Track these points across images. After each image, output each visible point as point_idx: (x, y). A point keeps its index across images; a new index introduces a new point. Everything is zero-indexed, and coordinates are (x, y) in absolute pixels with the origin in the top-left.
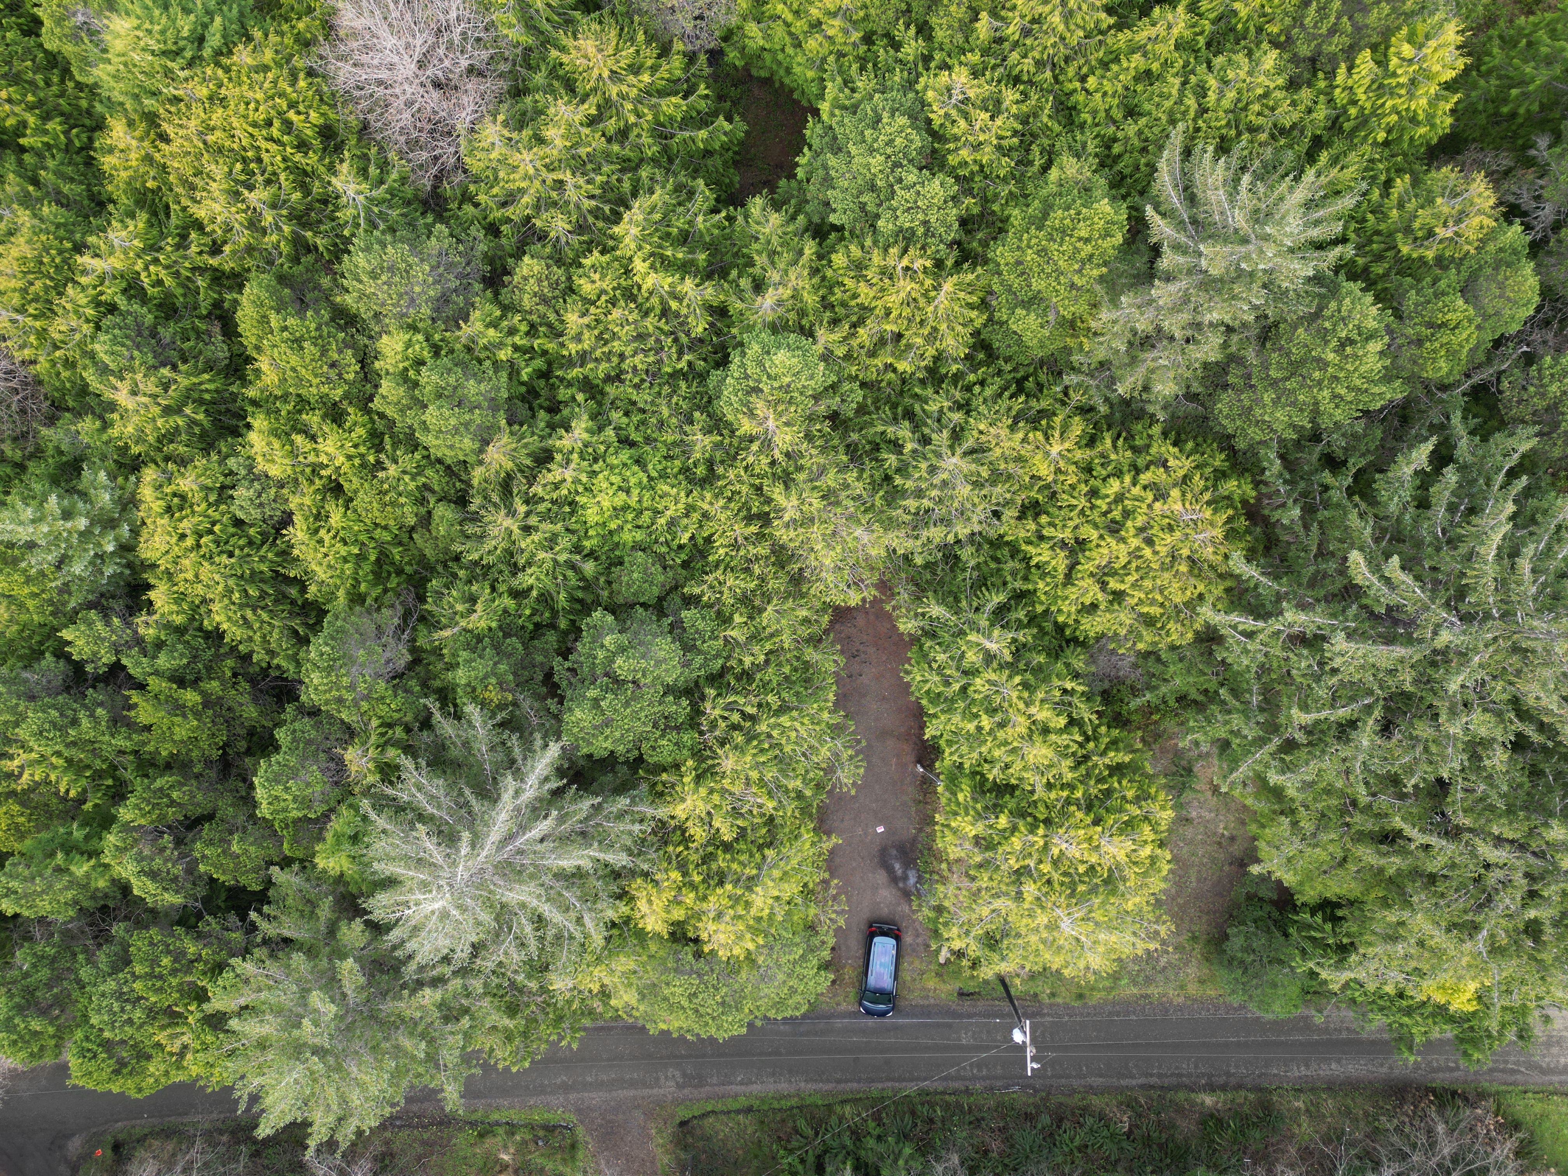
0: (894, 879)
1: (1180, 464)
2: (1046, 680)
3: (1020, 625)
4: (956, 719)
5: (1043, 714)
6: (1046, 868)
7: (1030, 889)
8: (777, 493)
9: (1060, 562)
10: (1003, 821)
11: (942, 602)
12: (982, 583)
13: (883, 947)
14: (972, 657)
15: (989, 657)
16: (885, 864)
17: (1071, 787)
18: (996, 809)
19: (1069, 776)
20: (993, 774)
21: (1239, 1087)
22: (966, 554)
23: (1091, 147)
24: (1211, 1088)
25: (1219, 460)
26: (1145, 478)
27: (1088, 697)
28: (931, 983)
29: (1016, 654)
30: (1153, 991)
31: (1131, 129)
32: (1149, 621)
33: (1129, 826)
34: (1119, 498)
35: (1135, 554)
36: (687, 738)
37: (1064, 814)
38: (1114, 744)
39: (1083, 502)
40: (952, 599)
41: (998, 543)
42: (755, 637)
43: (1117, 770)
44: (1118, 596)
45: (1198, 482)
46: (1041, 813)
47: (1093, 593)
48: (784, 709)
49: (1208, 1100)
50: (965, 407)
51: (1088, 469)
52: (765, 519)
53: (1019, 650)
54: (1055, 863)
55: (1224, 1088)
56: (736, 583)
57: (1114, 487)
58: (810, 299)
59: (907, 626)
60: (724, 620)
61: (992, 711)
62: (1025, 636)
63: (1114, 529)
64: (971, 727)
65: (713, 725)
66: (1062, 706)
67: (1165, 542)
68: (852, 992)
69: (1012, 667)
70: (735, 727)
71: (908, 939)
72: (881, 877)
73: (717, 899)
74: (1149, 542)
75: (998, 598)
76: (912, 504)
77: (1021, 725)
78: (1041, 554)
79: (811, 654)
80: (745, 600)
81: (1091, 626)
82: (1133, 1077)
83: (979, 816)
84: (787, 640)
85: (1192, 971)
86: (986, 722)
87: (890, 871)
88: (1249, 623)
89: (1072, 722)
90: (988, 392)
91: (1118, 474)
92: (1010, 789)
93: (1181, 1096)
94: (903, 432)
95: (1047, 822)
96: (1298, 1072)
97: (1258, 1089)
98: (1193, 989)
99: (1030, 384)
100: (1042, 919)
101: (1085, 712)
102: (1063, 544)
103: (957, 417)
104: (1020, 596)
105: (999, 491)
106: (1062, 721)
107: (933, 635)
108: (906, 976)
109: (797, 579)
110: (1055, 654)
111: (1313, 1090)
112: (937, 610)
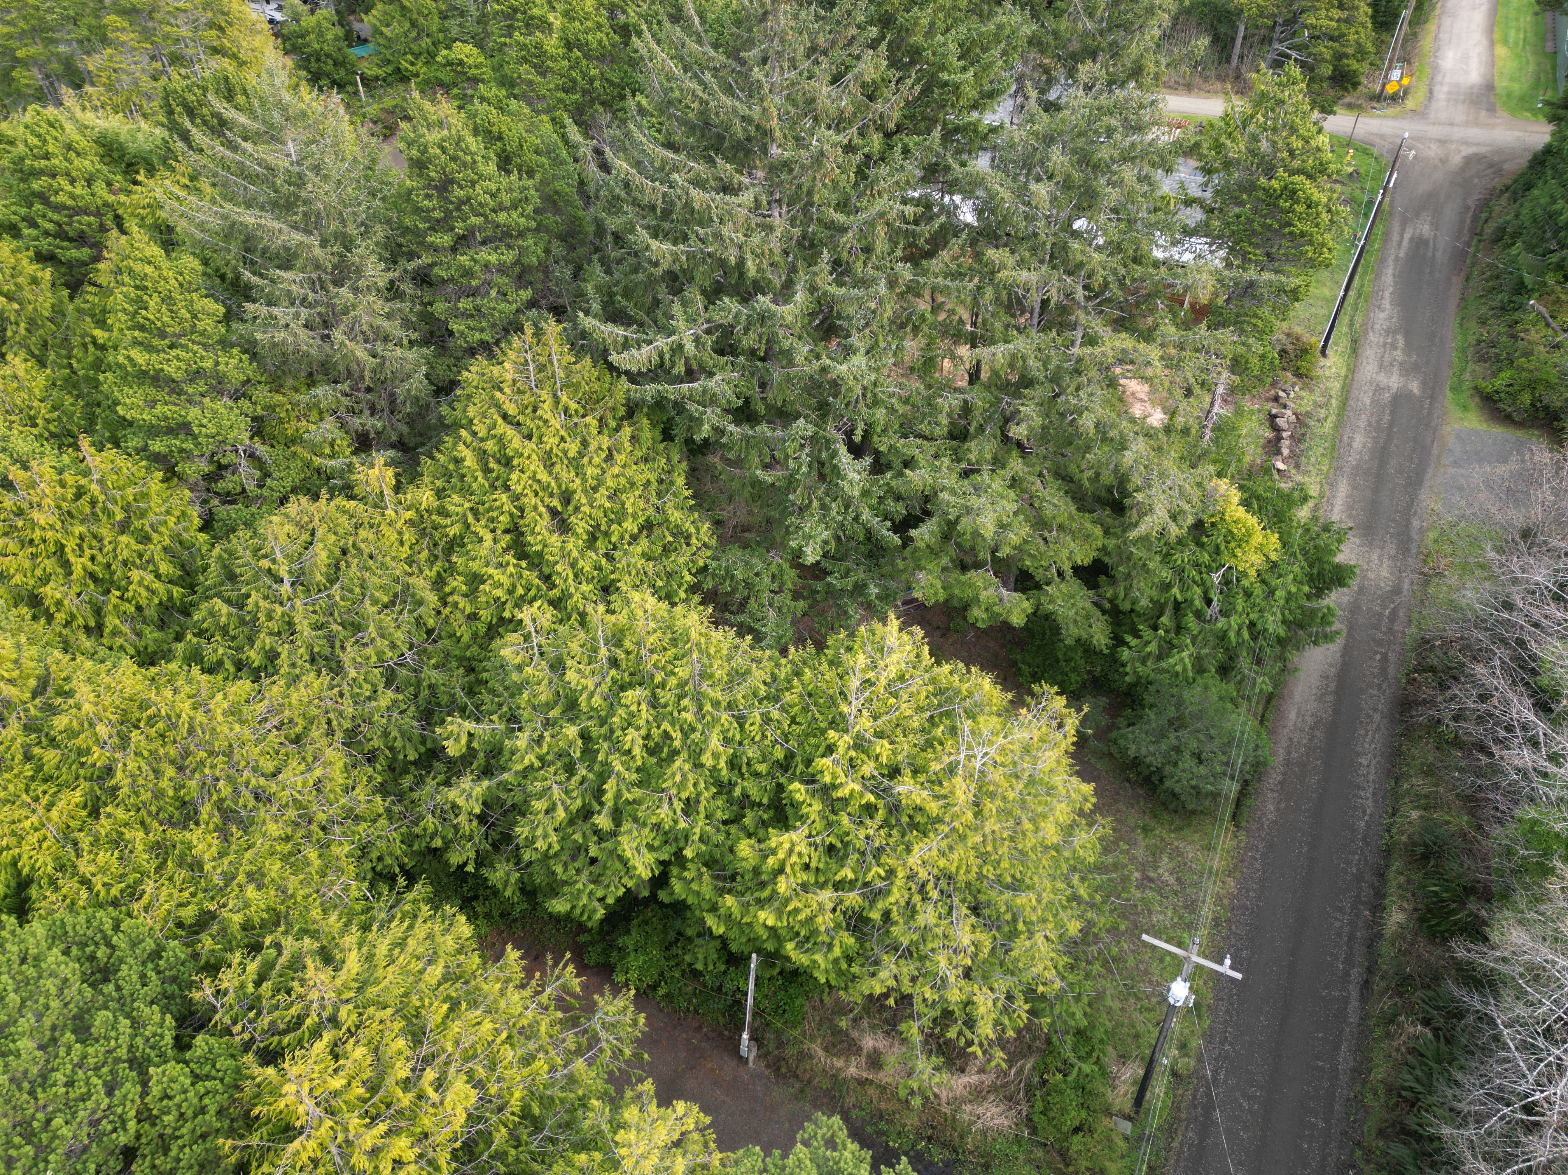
21: (1380, 875)
24: (1378, 908)
30: (1207, 911)
49: (1397, 917)
55: (1380, 895)
82: (1346, 1002)
93: (1385, 949)
96: (1367, 798)
97: (1387, 854)
98: (1217, 862)
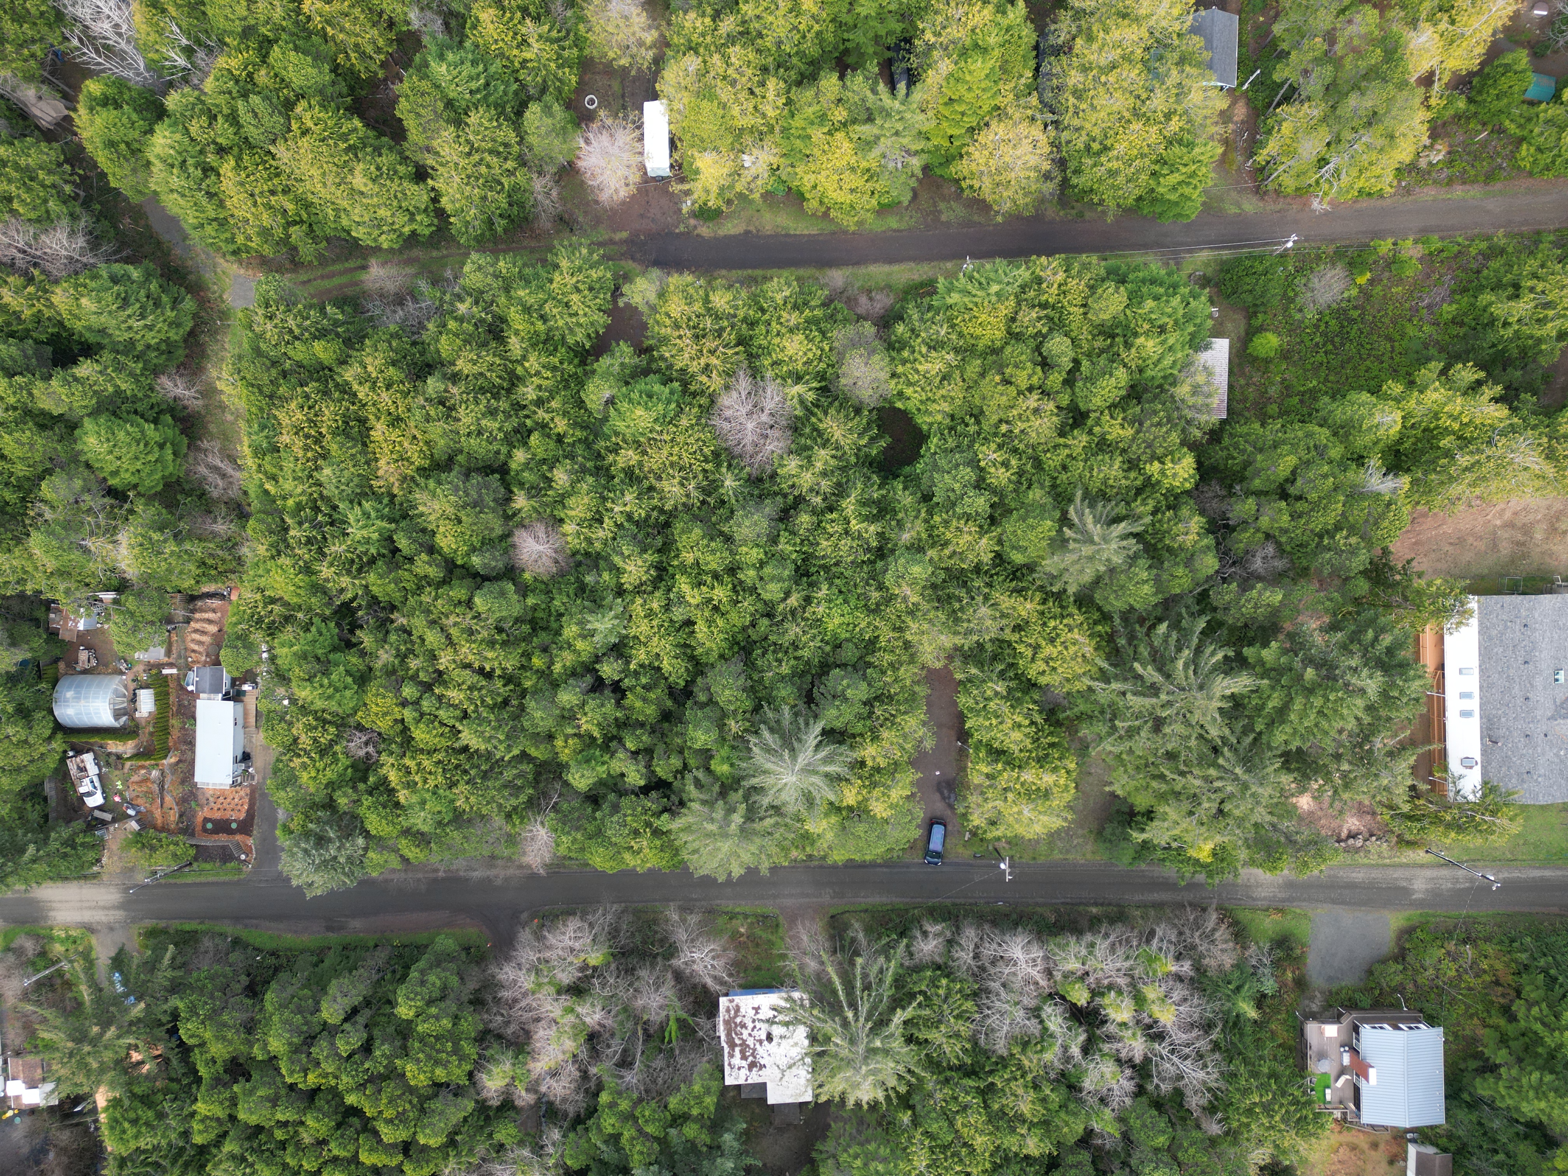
0: (944, 798)
1: (1079, 618)
2: (1021, 704)
3: (1011, 679)
4: (981, 720)
5: (1019, 719)
6: (1018, 786)
7: (1010, 796)
8: (908, 620)
9: (1029, 653)
10: (1000, 766)
11: (976, 666)
12: (995, 658)
13: (938, 831)
14: (989, 693)
15: (997, 693)
16: (939, 790)
17: (1030, 751)
18: (996, 761)
19: (1030, 746)
20: (996, 745)
21: (1110, 904)
22: (989, 647)
23: (1047, 484)
24: (1096, 904)
25: (1096, 616)
26: (1065, 621)
27: (1040, 712)
28: (960, 850)
29: (1009, 693)
30: (1070, 857)
31: (1064, 477)
32: (1068, 680)
33: (1055, 770)
34: (1055, 628)
35: (1060, 653)
36: (868, 723)
37: (1027, 763)
38: (1051, 734)
39: (1039, 628)
40: (980, 665)
41: (1003, 641)
42: (896, 680)
43: (1052, 745)
44: (1054, 669)
45: (1085, 626)
46: (1017, 763)
47: (1043, 666)
48: (905, 713)
49: (1094, 910)
50: (990, 585)
51: (1043, 613)
52: (900, 630)
53: (1010, 690)
54: (1022, 784)
55: (1102, 905)
56: (888, 657)
57: (1052, 624)
58: (924, 536)
59: (959, 676)
60: (884, 673)
61: (997, 717)
62: (1013, 684)
63: (1052, 641)
64: (987, 723)
65: (878, 718)
66: (1027, 716)
67: (1072, 649)
68: (921, 853)
69: (1006, 698)
70: (886, 719)
71: (949, 828)
72: (937, 796)
73: (877, 792)
74: (1066, 648)
75: (1001, 667)
76: (965, 625)
77: (1009, 723)
78: (1021, 648)
79: (917, 688)
80: (891, 665)
81: (1043, 680)
83: (989, 764)
84: (908, 683)
85: (1089, 847)
86: (994, 722)
87: (942, 793)
88: (1103, 686)
89: (1032, 723)
90: (1001, 579)
91: (1054, 618)
92: (1004, 752)
93: (1081, 908)
94: (963, 593)
95: (1020, 767)
96: (1138, 897)
97: (1118, 905)
98: (1089, 856)
99: (1018, 574)
100: (1015, 809)
101: (1039, 719)
102: (1030, 645)
103: (987, 590)
104: (1012, 665)
105: (1004, 622)
106: (1027, 722)
107: (970, 681)
108: (948, 846)
109: (912, 656)
110: (1026, 692)
111: (1145, 906)
112: (974, 671)
